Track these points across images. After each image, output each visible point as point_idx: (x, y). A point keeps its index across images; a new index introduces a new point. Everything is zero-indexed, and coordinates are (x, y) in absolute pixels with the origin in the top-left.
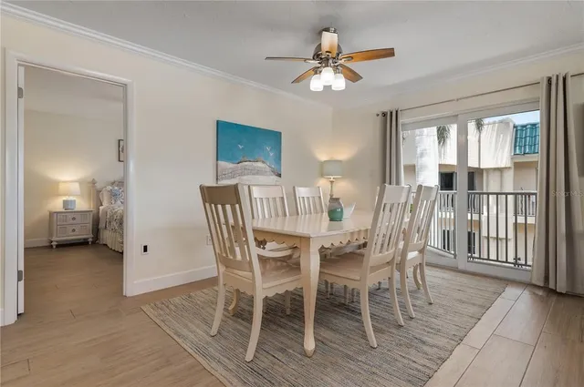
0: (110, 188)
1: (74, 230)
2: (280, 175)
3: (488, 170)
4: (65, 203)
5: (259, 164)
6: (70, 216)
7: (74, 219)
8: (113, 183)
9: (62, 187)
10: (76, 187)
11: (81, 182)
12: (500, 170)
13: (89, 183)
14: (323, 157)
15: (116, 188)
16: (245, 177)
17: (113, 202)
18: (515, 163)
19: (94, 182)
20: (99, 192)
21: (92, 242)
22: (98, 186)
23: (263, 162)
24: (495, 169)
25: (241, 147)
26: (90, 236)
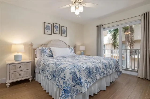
0: (40, 48)
1: (20, 75)
4: (16, 57)
6: (18, 66)
7: (20, 67)
8: (41, 46)
9: (13, 47)
10: (22, 47)
11: (25, 45)
13: (29, 45)
15: (44, 48)
17: (42, 56)
19: (32, 45)
20: (35, 50)
21: (32, 80)
22: (34, 47)
26: (30, 77)
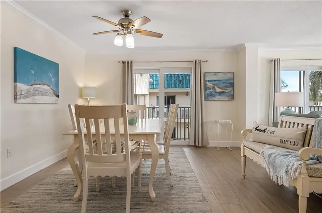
2: (58, 96)
3: (139, 95)
5: (46, 87)
12: (144, 95)
14: (81, 85)
16: (36, 97)
18: (150, 93)
23: (48, 86)
24: (142, 95)
25: (33, 72)
